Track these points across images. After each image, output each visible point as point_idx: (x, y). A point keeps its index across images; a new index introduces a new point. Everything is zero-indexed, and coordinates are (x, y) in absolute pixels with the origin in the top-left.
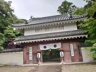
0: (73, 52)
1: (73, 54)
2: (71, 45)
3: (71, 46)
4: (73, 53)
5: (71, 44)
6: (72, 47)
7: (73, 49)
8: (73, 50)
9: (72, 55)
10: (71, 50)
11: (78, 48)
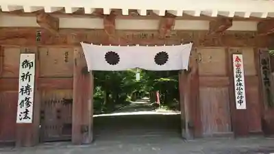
0: (243, 91)
1: (241, 102)
2: (238, 59)
3: (235, 63)
4: (244, 95)
5: (235, 56)
6: (238, 66)
7: (243, 79)
8: (243, 82)
9: (239, 107)
10: (236, 79)
11: (265, 73)
